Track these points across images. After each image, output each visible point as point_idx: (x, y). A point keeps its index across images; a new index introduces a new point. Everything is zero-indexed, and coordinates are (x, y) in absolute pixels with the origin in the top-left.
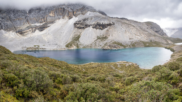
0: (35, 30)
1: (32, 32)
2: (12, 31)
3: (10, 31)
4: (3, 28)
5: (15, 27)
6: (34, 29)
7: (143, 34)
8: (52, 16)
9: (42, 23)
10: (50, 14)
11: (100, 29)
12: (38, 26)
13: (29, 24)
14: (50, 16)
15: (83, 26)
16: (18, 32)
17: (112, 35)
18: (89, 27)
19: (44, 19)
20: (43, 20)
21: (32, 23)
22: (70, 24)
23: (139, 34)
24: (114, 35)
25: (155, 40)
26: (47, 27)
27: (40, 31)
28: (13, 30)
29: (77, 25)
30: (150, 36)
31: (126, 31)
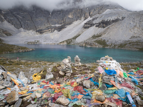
0: (54, 31)
1: (51, 32)
2: (32, 30)
3: (30, 30)
4: (23, 27)
5: (36, 27)
6: (53, 29)
8: (71, 17)
9: (61, 24)
10: (69, 16)
12: (57, 27)
13: (49, 24)
14: (69, 18)
15: (88, 26)
16: (38, 32)
18: (94, 26)
20: (62, 21)
21: (53, 24)
26: (64, 28)
27: (58, 31)
28: (34, 29)
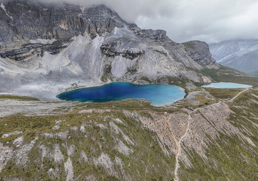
0: (42, 54)
1: (38, 55)
6: (39, 50)
7: (174, 66)
8: (64, 28)
9: (50, 38)
11: (130, 58)
12: (46, 45)
13: (23, 38)
14: (62, 29)
15: (113, 54)
17: (141, 68)
18: (119, 55)
19: (52, 33)
20: (50, 34)
21: (31, 39)
22: (96, 48)
23: (169, 67)
24: (143, 67)
25: (186, 76)
26: (61, 48)
27: (52, 54)
29: (104, 50)
30: (182, 69)
31: (155, 62)
